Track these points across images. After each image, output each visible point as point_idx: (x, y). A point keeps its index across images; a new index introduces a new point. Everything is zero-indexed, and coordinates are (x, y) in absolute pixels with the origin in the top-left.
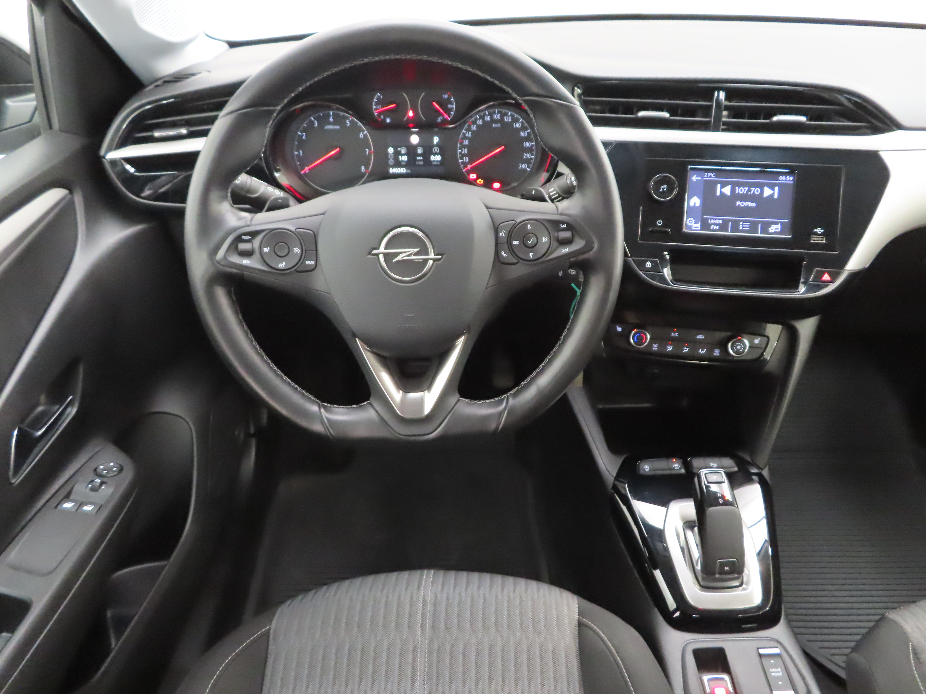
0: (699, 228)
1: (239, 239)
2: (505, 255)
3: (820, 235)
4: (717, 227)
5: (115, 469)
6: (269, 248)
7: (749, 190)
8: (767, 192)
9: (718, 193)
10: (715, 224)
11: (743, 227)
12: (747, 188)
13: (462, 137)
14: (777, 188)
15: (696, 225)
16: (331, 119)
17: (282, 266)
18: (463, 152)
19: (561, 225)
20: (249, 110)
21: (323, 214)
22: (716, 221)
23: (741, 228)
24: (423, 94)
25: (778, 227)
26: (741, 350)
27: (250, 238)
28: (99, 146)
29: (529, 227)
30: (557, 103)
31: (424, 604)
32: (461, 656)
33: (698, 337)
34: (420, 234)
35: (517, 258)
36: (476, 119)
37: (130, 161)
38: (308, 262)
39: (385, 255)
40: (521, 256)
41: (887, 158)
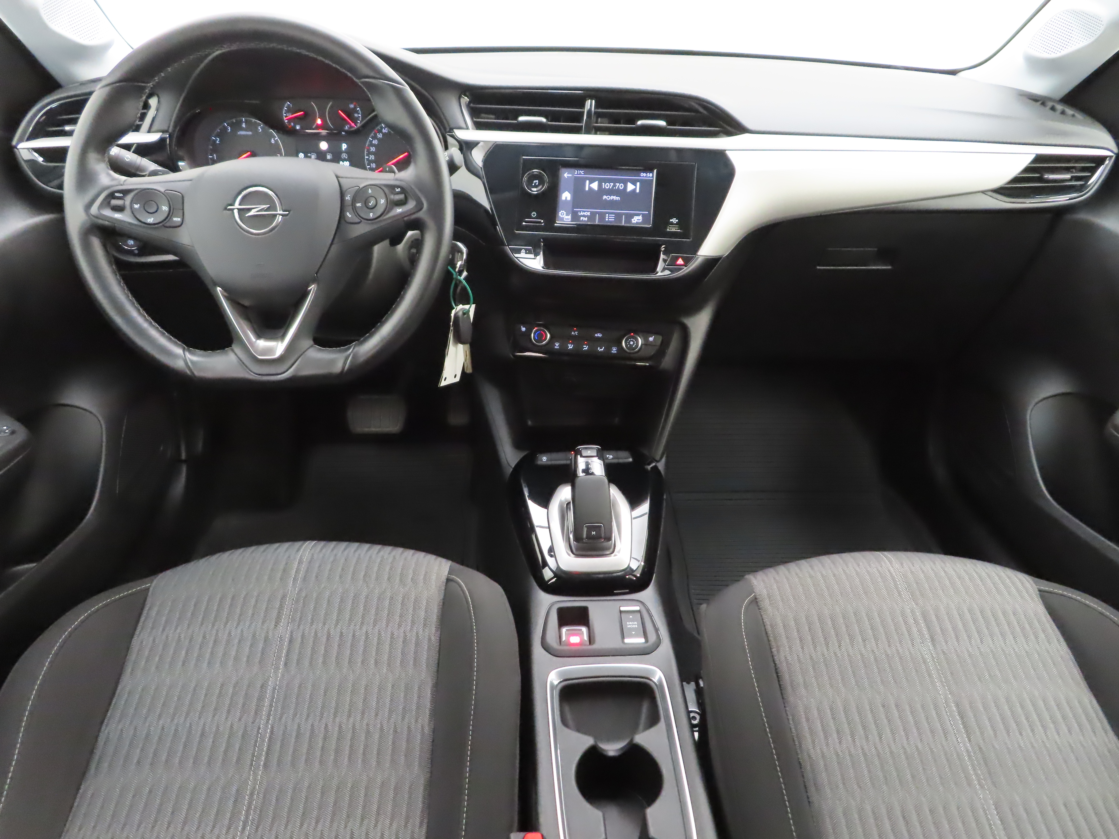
0: (570, 220)
1: (112, 196)
2: (350, 216)
3: (675, 224)
4: (586, 219)
5: (7, 431)
6: (139, 205)
7: (614, 186)
8: (630, 187)
9: (587, 189)
10: (584, 216)
11: (608, 218)
12: (612, 184)
13: (368, 144)
14: (638, 184)
15: (567, 217)
16: (244, 125)
17: (150, 220)
18: (370, 159)
19: (396, 189)
20: (121, 84)
21: (191, 180)
22: (585, 214)
23: (607, 220)
24: (331, 103)
25: (640, 219)
26: (634, 346)
27: (122, 195)
28: (11, 139)
29: (370, 191)
30: (385, 83)
31: (300, 562)
32: (326, 602)
33: (596, 335)
34: (270, 193)
35: (360, 218)
36: (382, 128)
37: (40, 151)
38: (175, 219)
39: (239, 210)
40: (362, 215)
41: (732, 156)
